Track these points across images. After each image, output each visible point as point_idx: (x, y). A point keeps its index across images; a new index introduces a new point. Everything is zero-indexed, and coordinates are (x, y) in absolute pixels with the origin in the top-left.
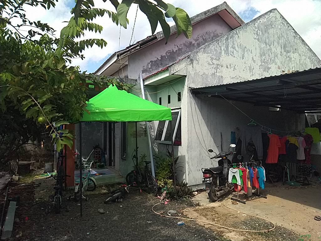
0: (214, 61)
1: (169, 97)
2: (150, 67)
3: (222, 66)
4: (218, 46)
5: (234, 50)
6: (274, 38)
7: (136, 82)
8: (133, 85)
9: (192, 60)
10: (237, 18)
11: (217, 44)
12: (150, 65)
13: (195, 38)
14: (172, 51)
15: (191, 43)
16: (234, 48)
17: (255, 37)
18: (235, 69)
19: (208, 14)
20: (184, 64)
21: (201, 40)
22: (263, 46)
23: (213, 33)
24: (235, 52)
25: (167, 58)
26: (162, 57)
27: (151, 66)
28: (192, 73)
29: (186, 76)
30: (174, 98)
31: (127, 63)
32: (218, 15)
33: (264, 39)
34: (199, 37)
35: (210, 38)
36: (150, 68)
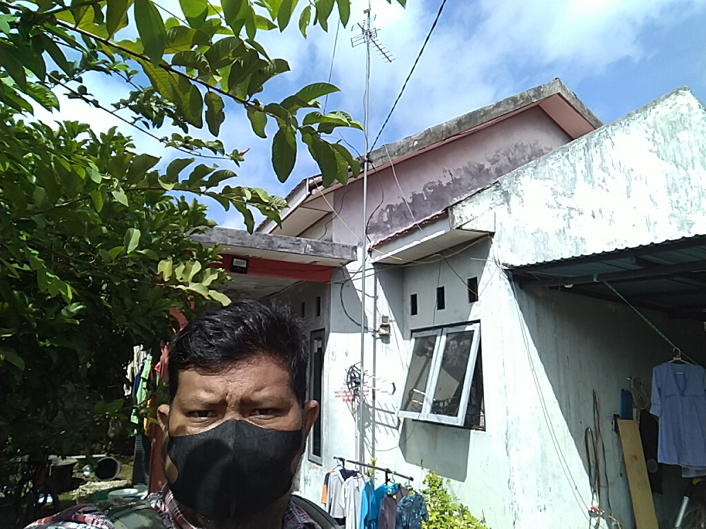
0: (561, 199)
1: (441, 292)
2: (385, 219)
3: (581, 213)
4: (567, 162)
5: (606, 174)
6: (693, 152)
7: (355, 253)
8: (345, 262)
9: (506, 195)
10: (586, 113)
12: (385, 214)
13: (491, 158)
14: (437, 184)
15: (481, 168)
16: (605, 170)
17: (652, 147)
18: (612, 221)
19: (521, 101)
20: (487, 203)
21: (503, 161)
22: (671, 168)
23: (532, 148)
24: (608, 178)
25: (426, 198)
26: (414, 197)
27: (390, 216)
28: (509, 227)
29: (494, 233)
30: (456, 292)
31: (330, 209)
32: (540, 108)
33: (672, 154)
34: (499, 154)
35: (524, 159)
36: (386, 223)
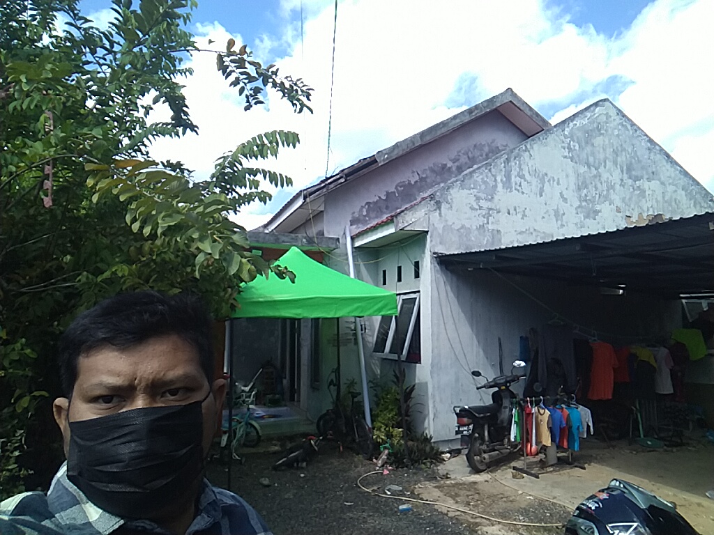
0: (482, 203)
1: (399, 268)
2: (365, 213)
3: (499, 212)
4: (490, 174)
5: (523, 180)
6: (605, 154)
8: (331, 249)
9: (438, 204)
10: (534, 116)
11: (487, 171)
12: (365, 210)
13: (453, 157)
14: (407, 183)
15: (444, 166)
16: (522, 177)
17: (566, 154)
18: (524, 215)
19: (476, 112)
20: (423, 210)
21: (464, 159)
22: (583, 169)
23: (489, 145)
24: (524, 183)
25: (397, 195)
26: (388, 194)
27: (368, 211)
28: (440, 226)
29: (427, 232)
30: (408, 271)
31: (322, 208)
32: (499, 112)
33: (585, 157)
35: (482, 156)
36: (365, 216)
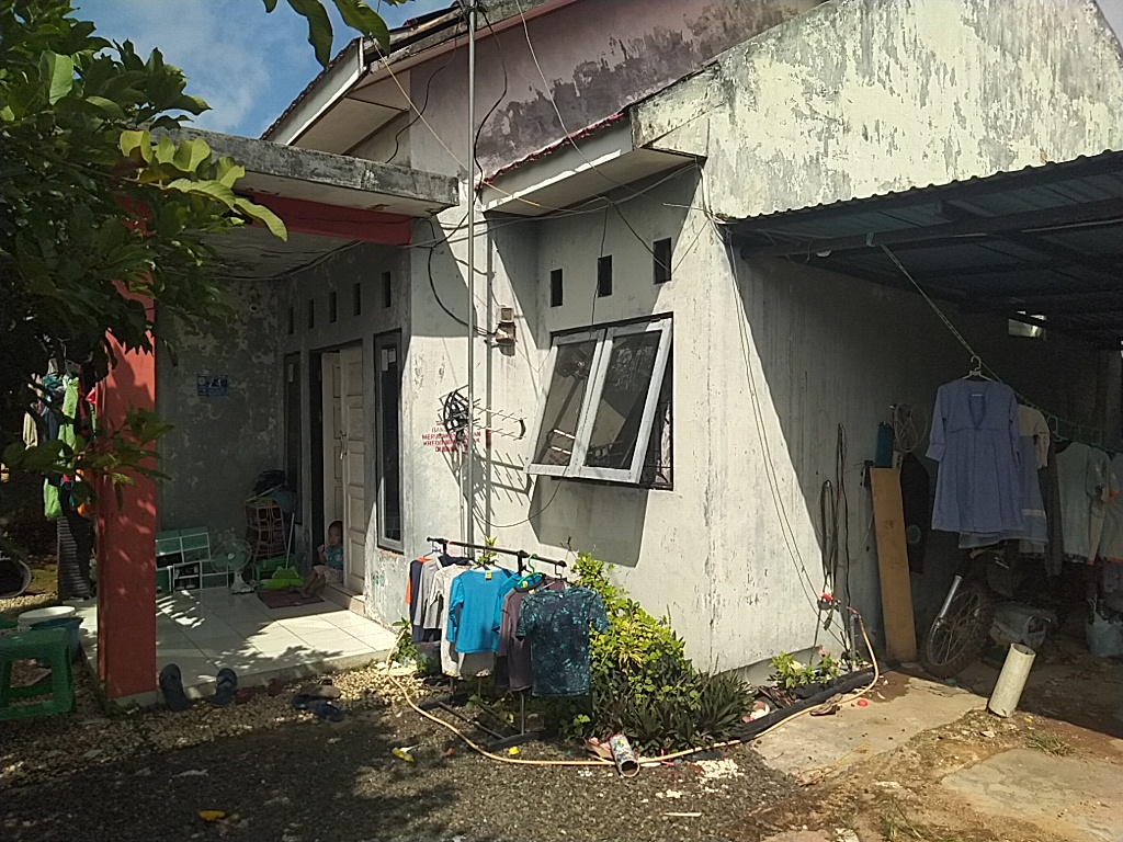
0: (817, 102)
1: (605, 266)
2: (506, 130)
3: (847, 130)
4: (832, 34)
5: (892, 60)
6: (1031, 29)
7: (454, 192)
8: (437, 206)
9: (728, 87)
11: (827, 23)
13: (695, 21)
14: (599, 66)
15: (676, 39)
16: (891, 51)
17: (968, 14)
18: (892, 145)
20: (696, 101)
21: (715, 28)
22: (994, 56)
24: (894, 69)
25: (578, 95)
26: (559, 89)
27: (514, 125)
28: (731, 147)
29: (705, 158)
31: (405, 102)
33: (999, 27)
34: (708, 15)
35: (751, 28)
36: (507, 137)
